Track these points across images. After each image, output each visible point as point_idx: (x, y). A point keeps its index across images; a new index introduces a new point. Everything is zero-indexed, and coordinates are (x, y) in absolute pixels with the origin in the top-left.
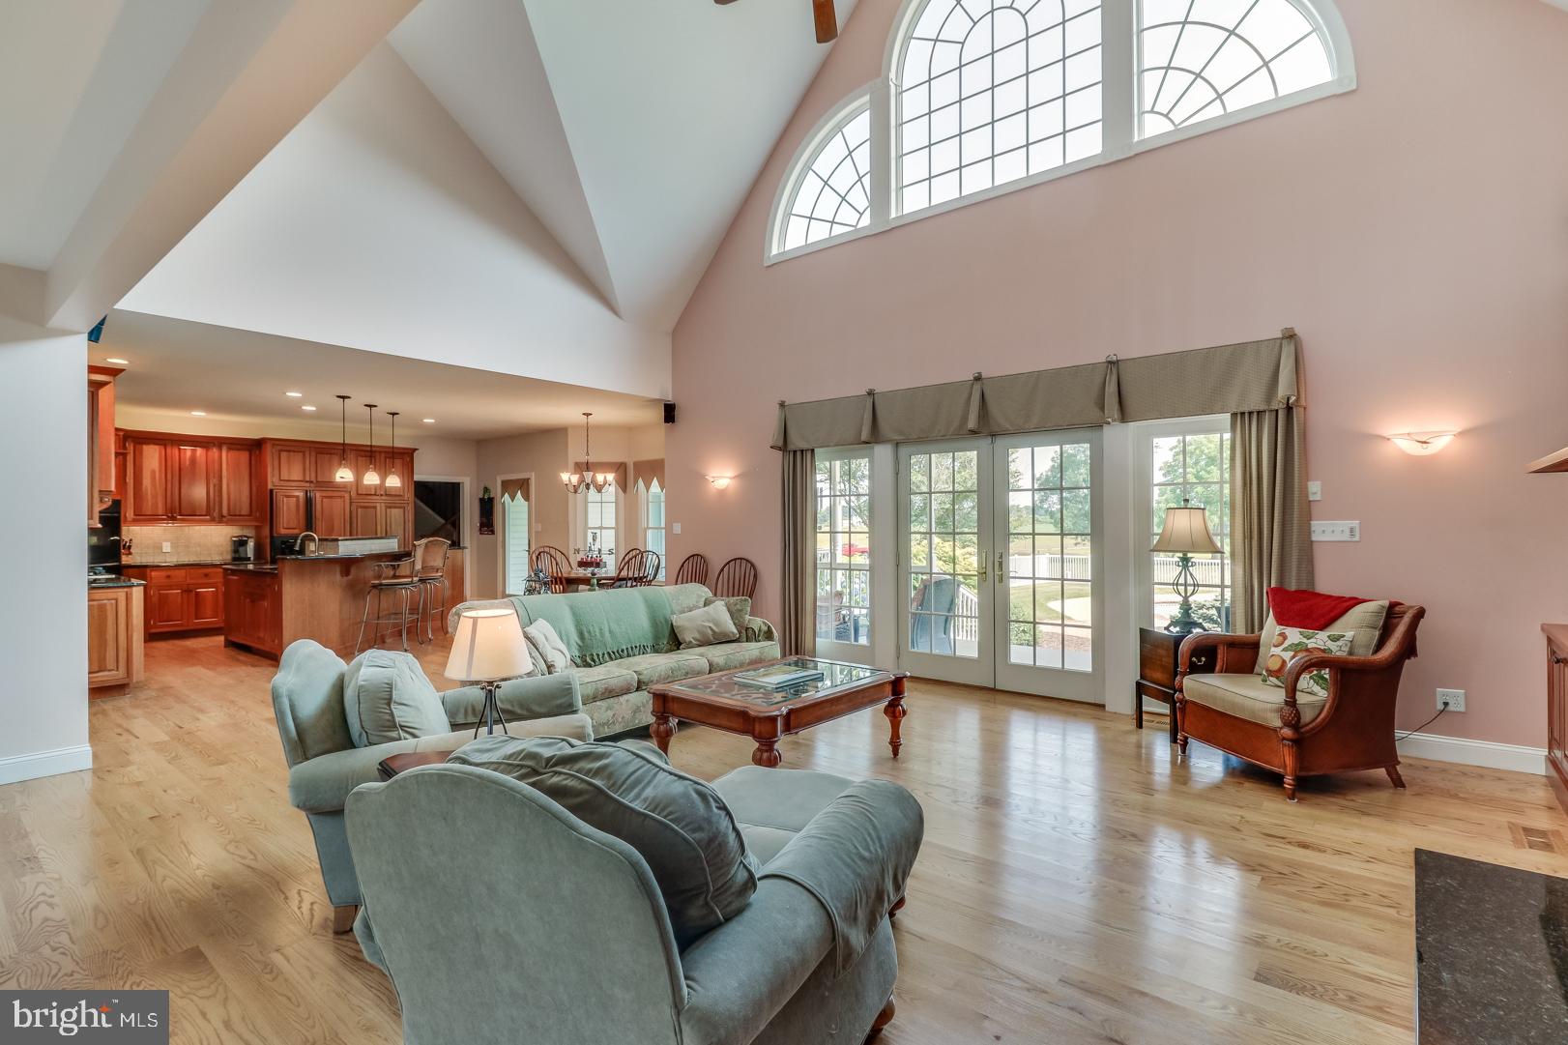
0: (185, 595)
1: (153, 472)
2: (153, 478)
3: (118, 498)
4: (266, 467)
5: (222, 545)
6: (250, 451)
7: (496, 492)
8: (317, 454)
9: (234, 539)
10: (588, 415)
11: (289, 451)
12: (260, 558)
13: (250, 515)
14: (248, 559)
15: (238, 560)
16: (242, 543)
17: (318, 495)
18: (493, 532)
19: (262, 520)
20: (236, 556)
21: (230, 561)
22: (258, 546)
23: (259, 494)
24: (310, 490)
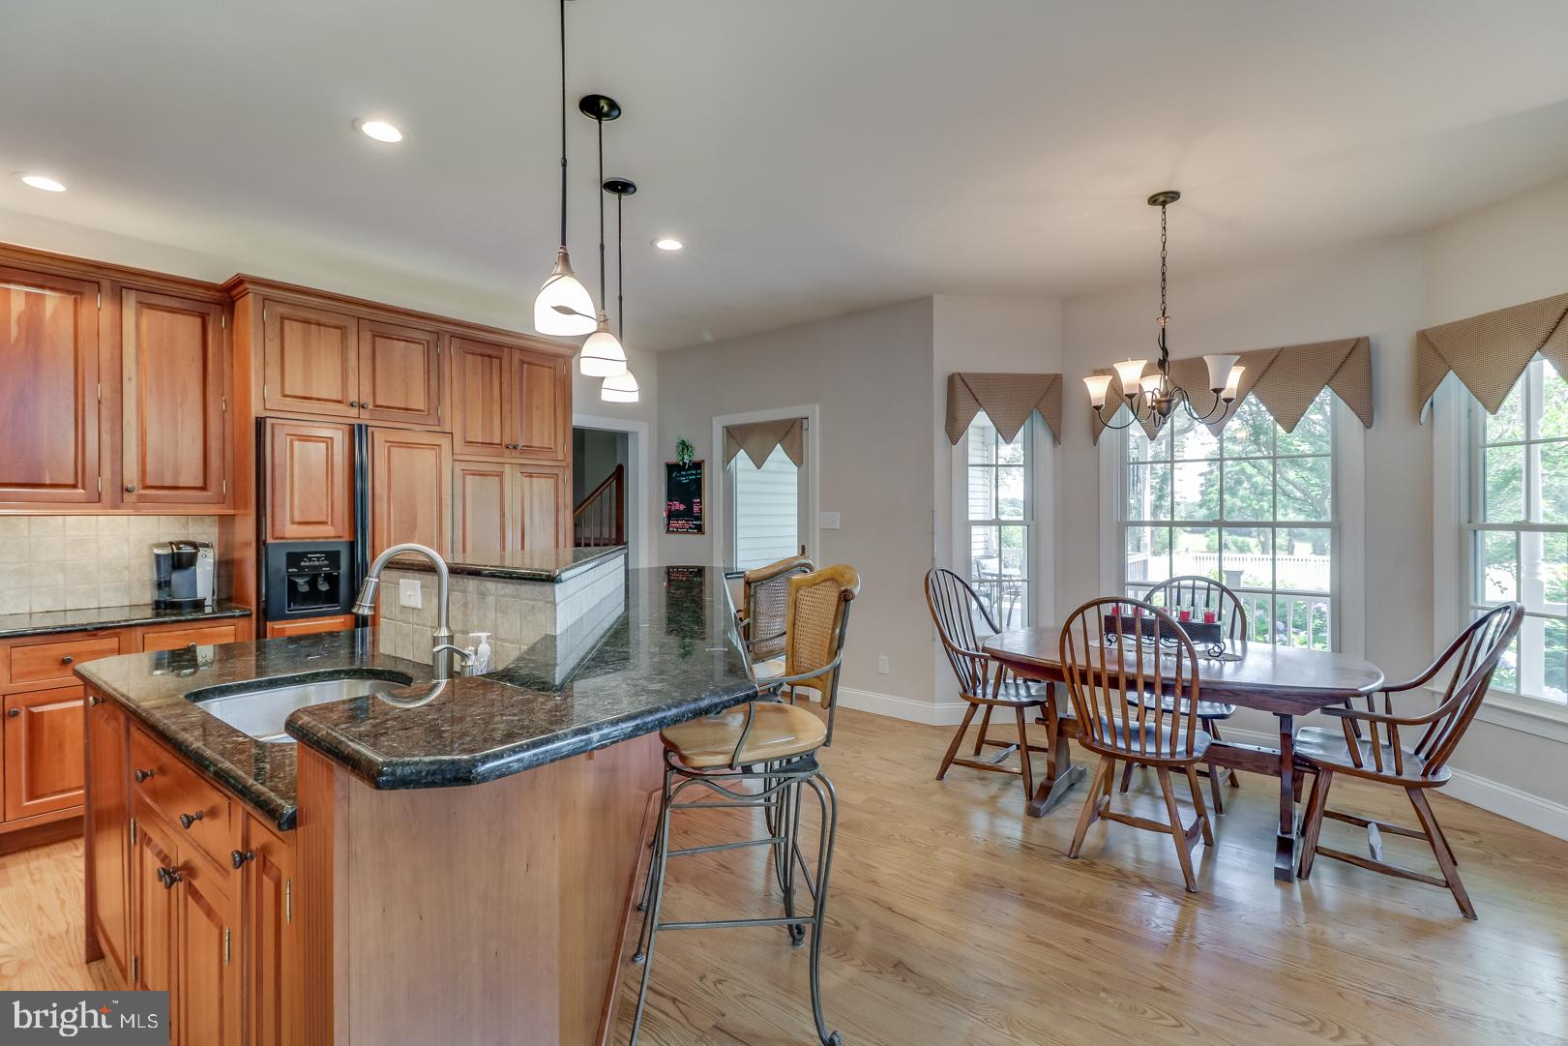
5: (127, 568)
6: (204, 318)
7: (709, 448)
8: (374, 336)
9: (157, 551)
10: (1164, 204)
11: (307, 322)
12: (229, 599)
13: (204, 488)
14: (198, 605)
15: (169, 607)
16: (180, 560)
17: (380, 438)
18: (700, 529)
19: (236, 499)
20: (165, 597)
21: (148, 612)
22: (226, 567)
23: (227, 433)
24: (360, 426)
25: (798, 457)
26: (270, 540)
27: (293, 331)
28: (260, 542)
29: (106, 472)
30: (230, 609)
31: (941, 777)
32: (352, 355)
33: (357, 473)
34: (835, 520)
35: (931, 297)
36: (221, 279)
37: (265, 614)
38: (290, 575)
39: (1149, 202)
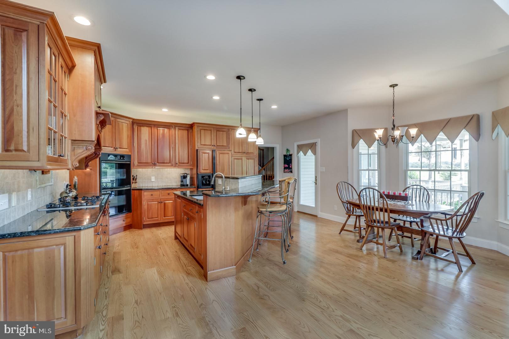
0: (159, 204)
1: (146, 140)
2: (146, 144)
3: (130, 154)
4: (195, 139)
5: (176, 178)
6: (188, 130)
7: (293, 151)
8: (217, 131)
9: (181, 175)
10: (394, 87)
11: (205, 130)
12: (192, 185)
13: (188, 163)
14: (187, 185)
15: (183, 185)
16: (185, 177)
17: (218, 152)
18: (291, 172)
19: (193, 165)
20: (182, 184)
21: (180, 186)
22: (192, 178)
23: (192, 153)
24: (214, 150)
25: (315, 153)
26: (199, 173)
27: (203, 132)
28: (197, 174)
29: (174, 161)
30: (192, 186)
31: (340, 233)
32: (213, 135)
33: (213, 158)
34: (324, 169)
35: (347, 109)
36: (191, 123)
37: (198, 188)
38: (202, 180)
39: (390, 87)
